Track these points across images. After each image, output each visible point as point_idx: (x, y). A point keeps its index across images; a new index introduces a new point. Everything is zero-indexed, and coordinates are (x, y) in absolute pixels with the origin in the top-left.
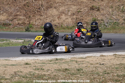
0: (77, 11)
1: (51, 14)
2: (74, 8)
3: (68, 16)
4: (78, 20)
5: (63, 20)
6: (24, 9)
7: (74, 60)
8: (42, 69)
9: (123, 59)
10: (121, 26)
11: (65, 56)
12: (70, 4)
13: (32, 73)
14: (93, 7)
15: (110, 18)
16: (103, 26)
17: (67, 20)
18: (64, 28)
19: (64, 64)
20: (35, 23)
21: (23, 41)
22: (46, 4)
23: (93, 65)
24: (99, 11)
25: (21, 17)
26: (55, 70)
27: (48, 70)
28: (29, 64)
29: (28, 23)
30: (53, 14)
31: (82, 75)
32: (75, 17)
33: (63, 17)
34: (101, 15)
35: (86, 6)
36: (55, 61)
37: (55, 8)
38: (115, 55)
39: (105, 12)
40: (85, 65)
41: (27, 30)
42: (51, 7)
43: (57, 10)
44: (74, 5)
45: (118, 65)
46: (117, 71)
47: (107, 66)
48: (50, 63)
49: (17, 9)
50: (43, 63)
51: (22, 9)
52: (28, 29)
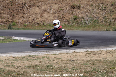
0: (59, 9)
1: (34, 13)
2: (56, 7)
3: (50, 14)
4: (59, 17)
5: (45, 18)
6: (8, 7)
7: (46, 57)
8: (12, 66)
9: (94, 55)
10: (101, 24)
11: (39, 53)
12: (52, 2)
13: (2, 70)
14: (74, 5)
15: (91, 16)
16: (83, 23)
17: (50, 18)
18: (46, 26)
19: (35, 61)
20: (19, 21)
21: (3, 38)
22: (29, 2)
23: (63, 62)
24: (80, 9)
25: (5, 15)
26: (26, 66)
27: (18, 67)
28: (1, 61)
29: (12, 21)
30: (36, 12)
31: (50, 72)
32: (56, 15)
33: (46, 15)
34: (81, 13)
35: (68, 5)
36: (27, 58)
37: (38, 6)
38: (88, 51)
39: (85, 10)
40: (56, 61)
41: (10, 28)
42: (34, 6)
43: (40, 8)
44: (56, 4)
45: (88, 61)
46: (86, 67)
47: (77, 62)
48: (21, 60)
49: (1, 8)
50: (16, 59)
51: (6, 7)
52: (10, 26)
